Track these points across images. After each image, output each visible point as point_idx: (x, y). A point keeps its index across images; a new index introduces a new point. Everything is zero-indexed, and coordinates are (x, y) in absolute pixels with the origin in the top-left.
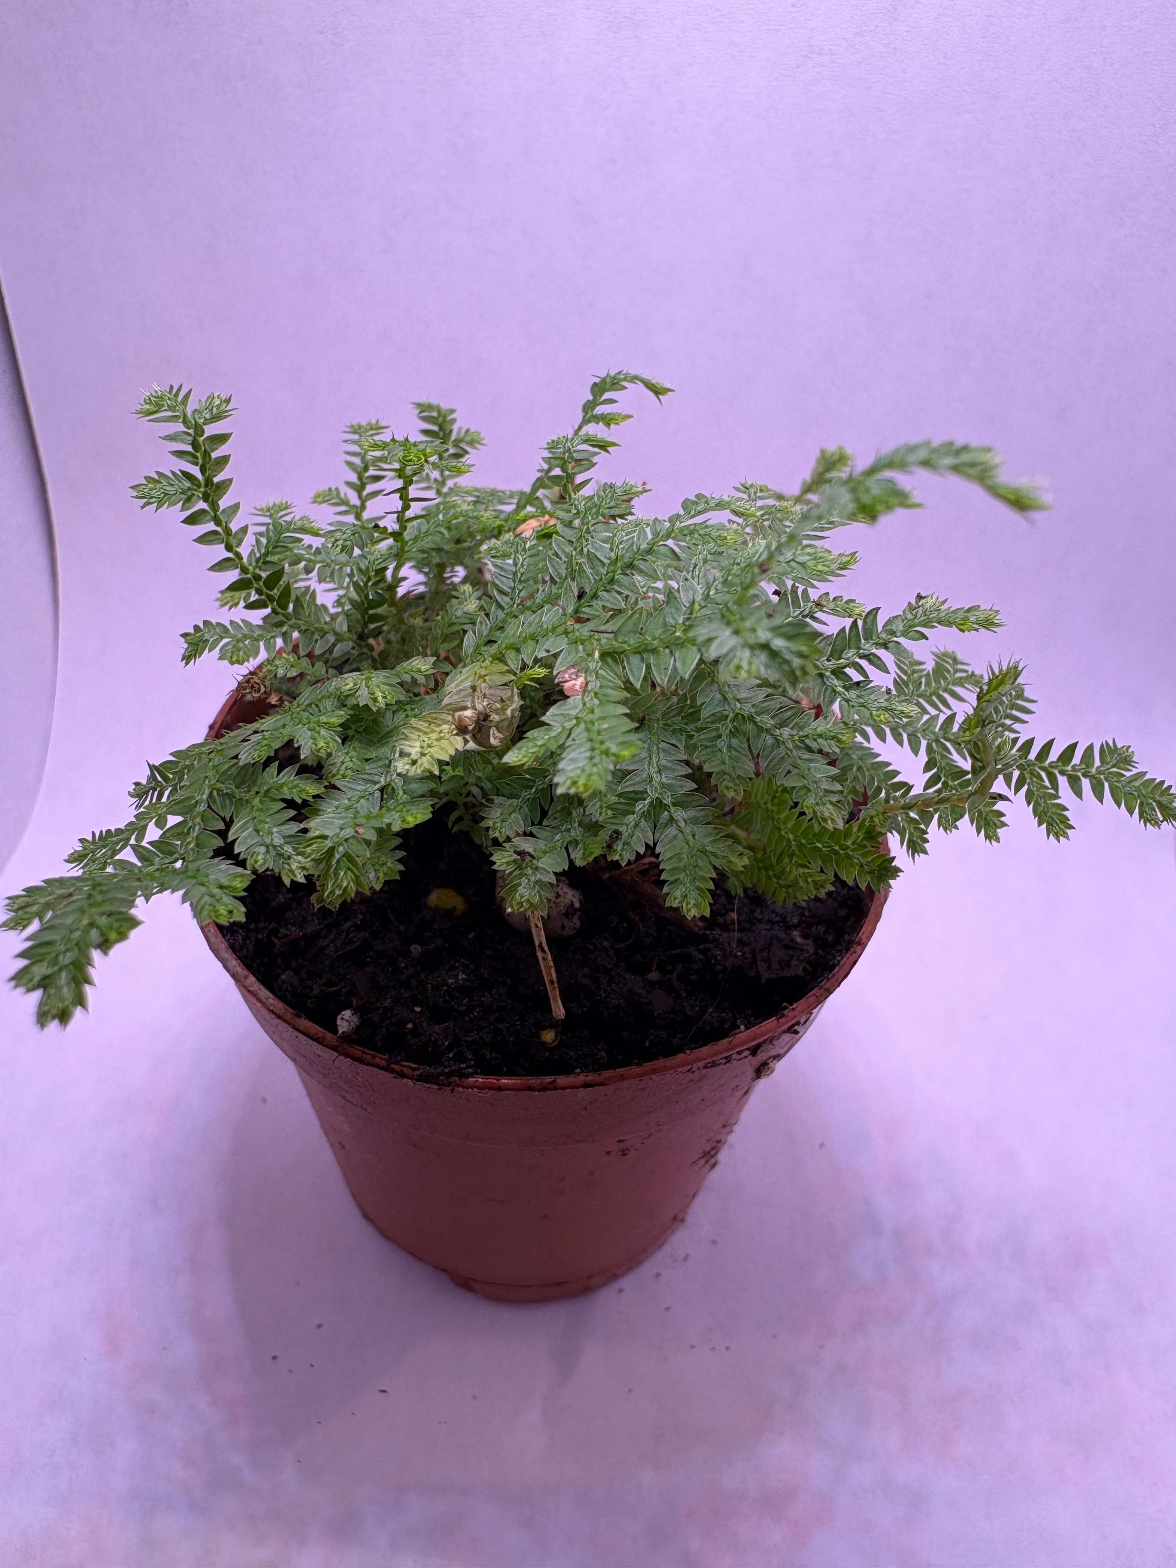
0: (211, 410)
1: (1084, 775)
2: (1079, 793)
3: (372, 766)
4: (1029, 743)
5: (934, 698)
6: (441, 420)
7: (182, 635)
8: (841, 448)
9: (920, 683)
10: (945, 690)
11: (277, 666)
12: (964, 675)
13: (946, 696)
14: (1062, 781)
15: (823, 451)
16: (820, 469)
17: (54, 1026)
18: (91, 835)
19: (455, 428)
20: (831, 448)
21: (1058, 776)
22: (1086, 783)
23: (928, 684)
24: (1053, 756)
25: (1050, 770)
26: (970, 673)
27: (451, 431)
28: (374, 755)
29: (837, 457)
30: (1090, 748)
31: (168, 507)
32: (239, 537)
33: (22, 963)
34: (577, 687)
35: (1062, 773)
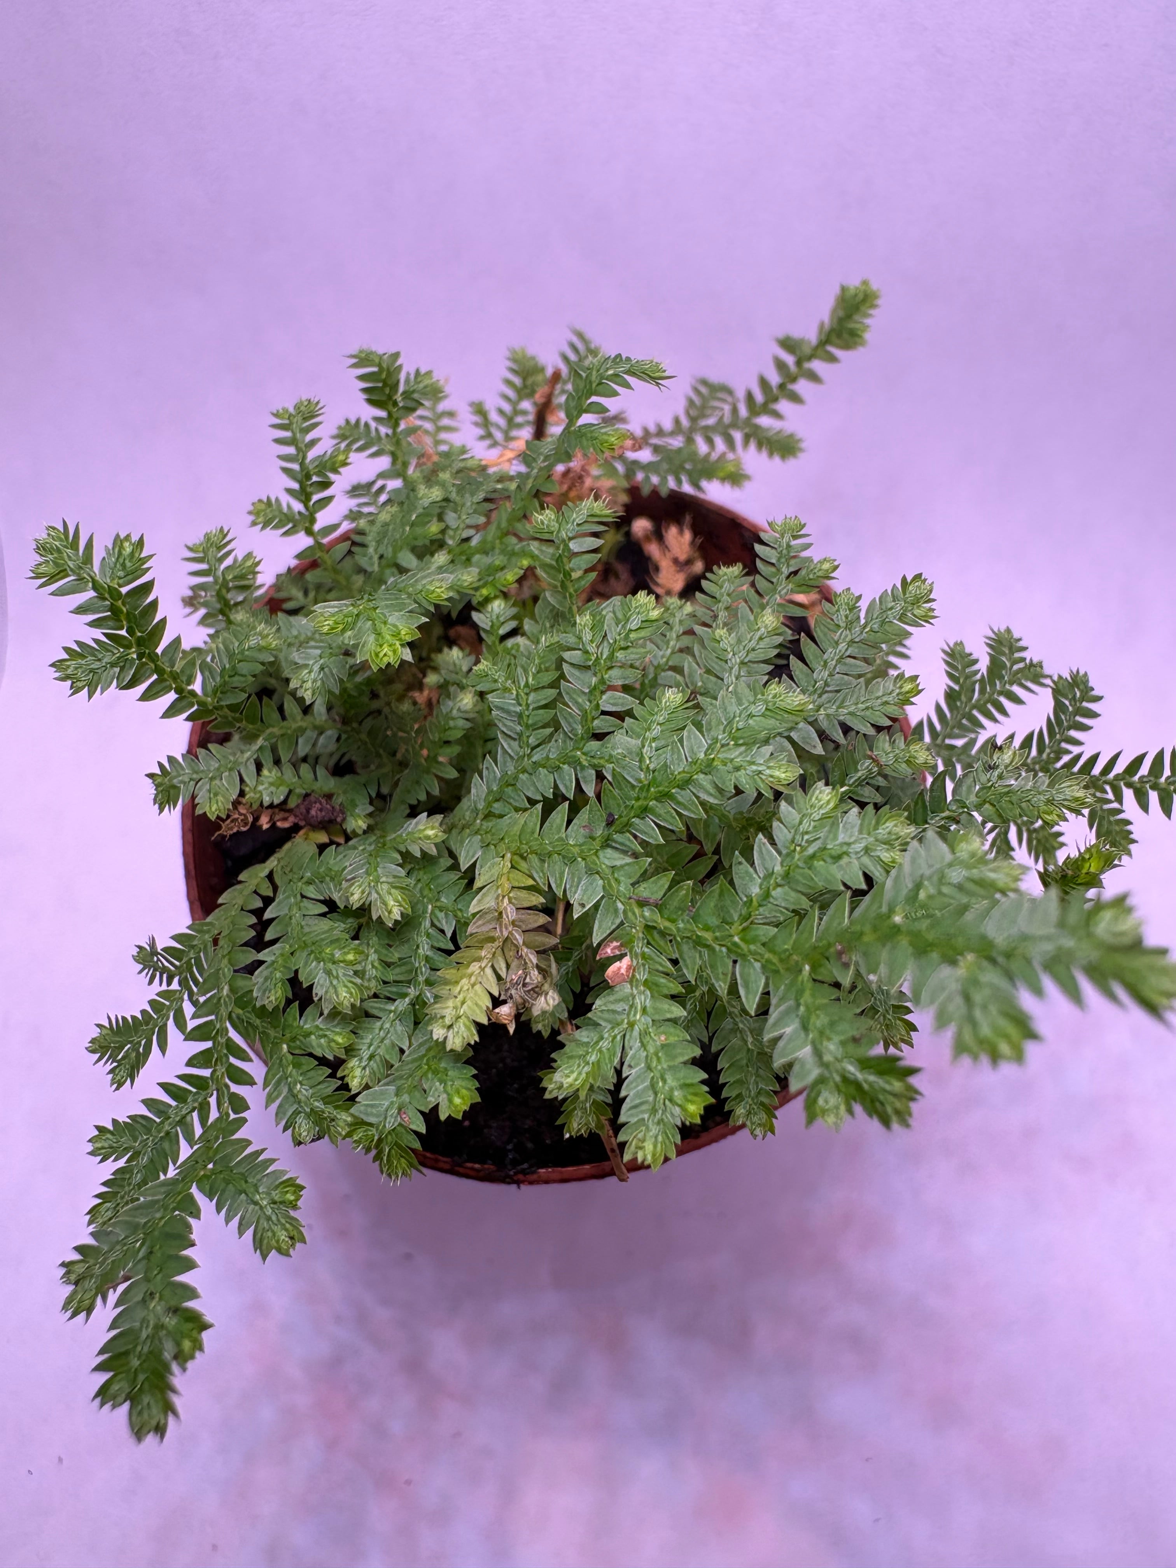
0: (123, 565)
1: (1152, 788)
2: (1144, 807)
3: (398, 970)
4: (1094, 759)
5: (989, 706)
6: (384, 376)
7: (147, 775)
8: (865, 283)
9: (974, 691)
10: (1001, 693)
11: (260, 792)
12: (1021, 665)
13: (1002, 699)
14: (1128, 794)
15: (843, 289)
16: (841, 313)
17: (151, 1439)
18: (107, 1021)
19: (402, 377)
20: (854, 283)
21: (1124, 789)
22: (1153, 797)
23: (982, 691)
24: (1119, 768)
25: (1115, 782)
26: (1028, 661)
27: (398, 382)
28: (397, 955)
29: (861, 296)
30: (1160, 756)
31: (102, 693)
32: (188, 672)
33: (102, 1378)
34: (623, 971)
35: (1129, 785)
